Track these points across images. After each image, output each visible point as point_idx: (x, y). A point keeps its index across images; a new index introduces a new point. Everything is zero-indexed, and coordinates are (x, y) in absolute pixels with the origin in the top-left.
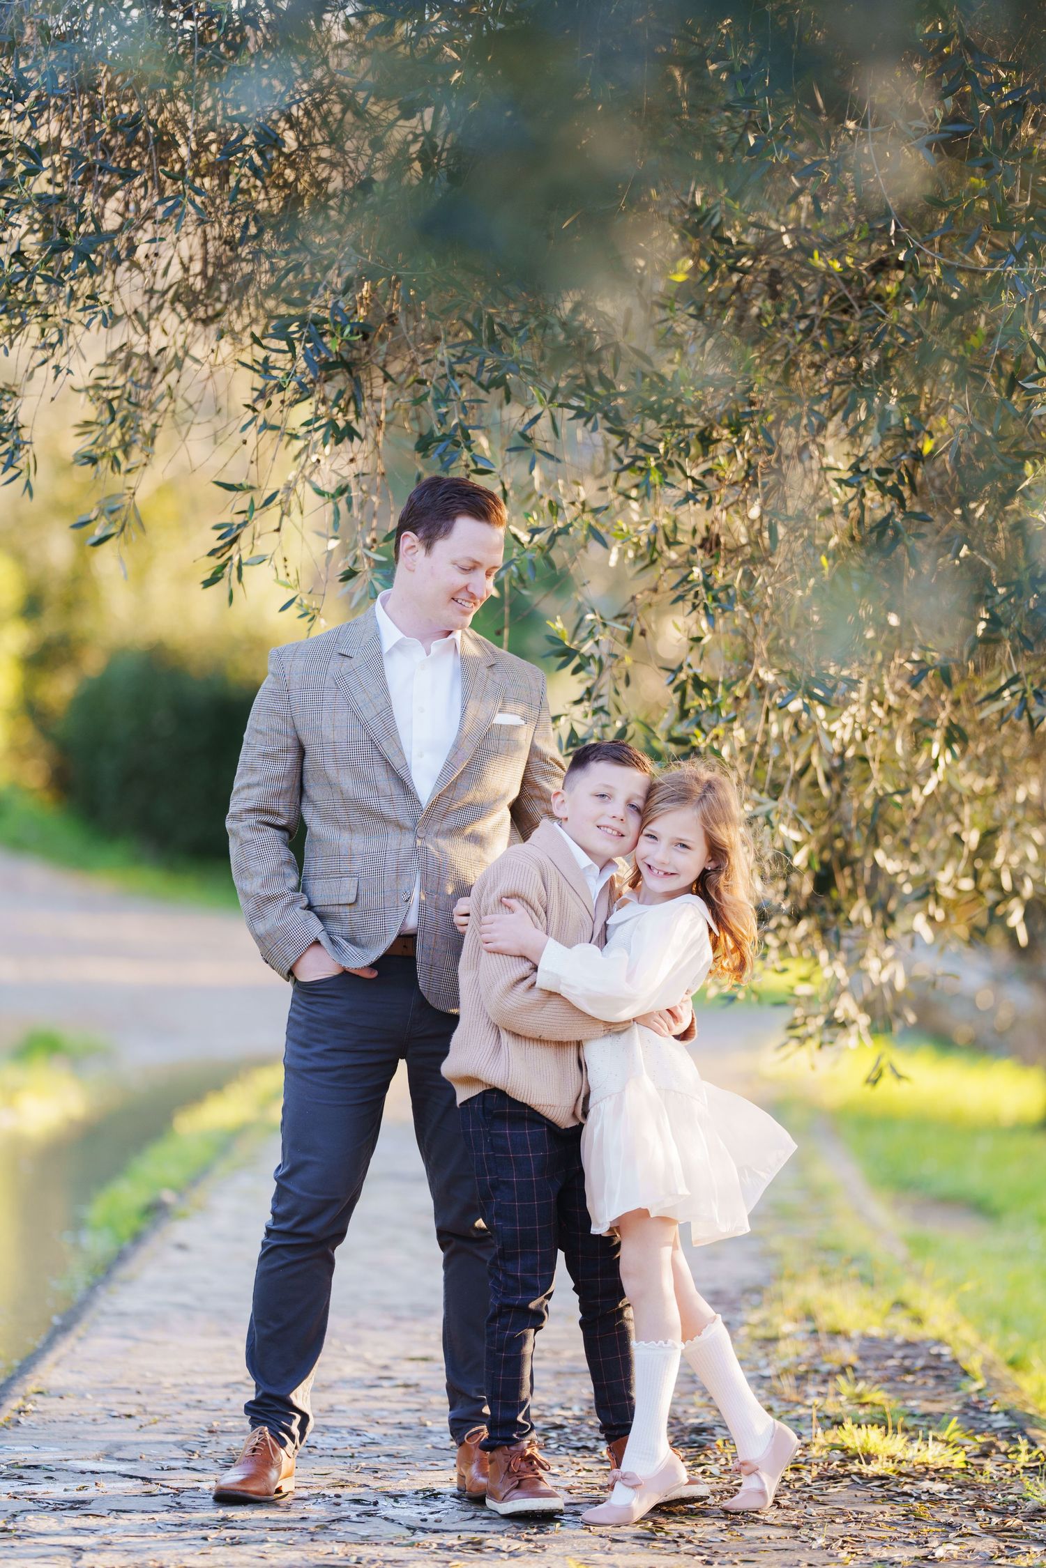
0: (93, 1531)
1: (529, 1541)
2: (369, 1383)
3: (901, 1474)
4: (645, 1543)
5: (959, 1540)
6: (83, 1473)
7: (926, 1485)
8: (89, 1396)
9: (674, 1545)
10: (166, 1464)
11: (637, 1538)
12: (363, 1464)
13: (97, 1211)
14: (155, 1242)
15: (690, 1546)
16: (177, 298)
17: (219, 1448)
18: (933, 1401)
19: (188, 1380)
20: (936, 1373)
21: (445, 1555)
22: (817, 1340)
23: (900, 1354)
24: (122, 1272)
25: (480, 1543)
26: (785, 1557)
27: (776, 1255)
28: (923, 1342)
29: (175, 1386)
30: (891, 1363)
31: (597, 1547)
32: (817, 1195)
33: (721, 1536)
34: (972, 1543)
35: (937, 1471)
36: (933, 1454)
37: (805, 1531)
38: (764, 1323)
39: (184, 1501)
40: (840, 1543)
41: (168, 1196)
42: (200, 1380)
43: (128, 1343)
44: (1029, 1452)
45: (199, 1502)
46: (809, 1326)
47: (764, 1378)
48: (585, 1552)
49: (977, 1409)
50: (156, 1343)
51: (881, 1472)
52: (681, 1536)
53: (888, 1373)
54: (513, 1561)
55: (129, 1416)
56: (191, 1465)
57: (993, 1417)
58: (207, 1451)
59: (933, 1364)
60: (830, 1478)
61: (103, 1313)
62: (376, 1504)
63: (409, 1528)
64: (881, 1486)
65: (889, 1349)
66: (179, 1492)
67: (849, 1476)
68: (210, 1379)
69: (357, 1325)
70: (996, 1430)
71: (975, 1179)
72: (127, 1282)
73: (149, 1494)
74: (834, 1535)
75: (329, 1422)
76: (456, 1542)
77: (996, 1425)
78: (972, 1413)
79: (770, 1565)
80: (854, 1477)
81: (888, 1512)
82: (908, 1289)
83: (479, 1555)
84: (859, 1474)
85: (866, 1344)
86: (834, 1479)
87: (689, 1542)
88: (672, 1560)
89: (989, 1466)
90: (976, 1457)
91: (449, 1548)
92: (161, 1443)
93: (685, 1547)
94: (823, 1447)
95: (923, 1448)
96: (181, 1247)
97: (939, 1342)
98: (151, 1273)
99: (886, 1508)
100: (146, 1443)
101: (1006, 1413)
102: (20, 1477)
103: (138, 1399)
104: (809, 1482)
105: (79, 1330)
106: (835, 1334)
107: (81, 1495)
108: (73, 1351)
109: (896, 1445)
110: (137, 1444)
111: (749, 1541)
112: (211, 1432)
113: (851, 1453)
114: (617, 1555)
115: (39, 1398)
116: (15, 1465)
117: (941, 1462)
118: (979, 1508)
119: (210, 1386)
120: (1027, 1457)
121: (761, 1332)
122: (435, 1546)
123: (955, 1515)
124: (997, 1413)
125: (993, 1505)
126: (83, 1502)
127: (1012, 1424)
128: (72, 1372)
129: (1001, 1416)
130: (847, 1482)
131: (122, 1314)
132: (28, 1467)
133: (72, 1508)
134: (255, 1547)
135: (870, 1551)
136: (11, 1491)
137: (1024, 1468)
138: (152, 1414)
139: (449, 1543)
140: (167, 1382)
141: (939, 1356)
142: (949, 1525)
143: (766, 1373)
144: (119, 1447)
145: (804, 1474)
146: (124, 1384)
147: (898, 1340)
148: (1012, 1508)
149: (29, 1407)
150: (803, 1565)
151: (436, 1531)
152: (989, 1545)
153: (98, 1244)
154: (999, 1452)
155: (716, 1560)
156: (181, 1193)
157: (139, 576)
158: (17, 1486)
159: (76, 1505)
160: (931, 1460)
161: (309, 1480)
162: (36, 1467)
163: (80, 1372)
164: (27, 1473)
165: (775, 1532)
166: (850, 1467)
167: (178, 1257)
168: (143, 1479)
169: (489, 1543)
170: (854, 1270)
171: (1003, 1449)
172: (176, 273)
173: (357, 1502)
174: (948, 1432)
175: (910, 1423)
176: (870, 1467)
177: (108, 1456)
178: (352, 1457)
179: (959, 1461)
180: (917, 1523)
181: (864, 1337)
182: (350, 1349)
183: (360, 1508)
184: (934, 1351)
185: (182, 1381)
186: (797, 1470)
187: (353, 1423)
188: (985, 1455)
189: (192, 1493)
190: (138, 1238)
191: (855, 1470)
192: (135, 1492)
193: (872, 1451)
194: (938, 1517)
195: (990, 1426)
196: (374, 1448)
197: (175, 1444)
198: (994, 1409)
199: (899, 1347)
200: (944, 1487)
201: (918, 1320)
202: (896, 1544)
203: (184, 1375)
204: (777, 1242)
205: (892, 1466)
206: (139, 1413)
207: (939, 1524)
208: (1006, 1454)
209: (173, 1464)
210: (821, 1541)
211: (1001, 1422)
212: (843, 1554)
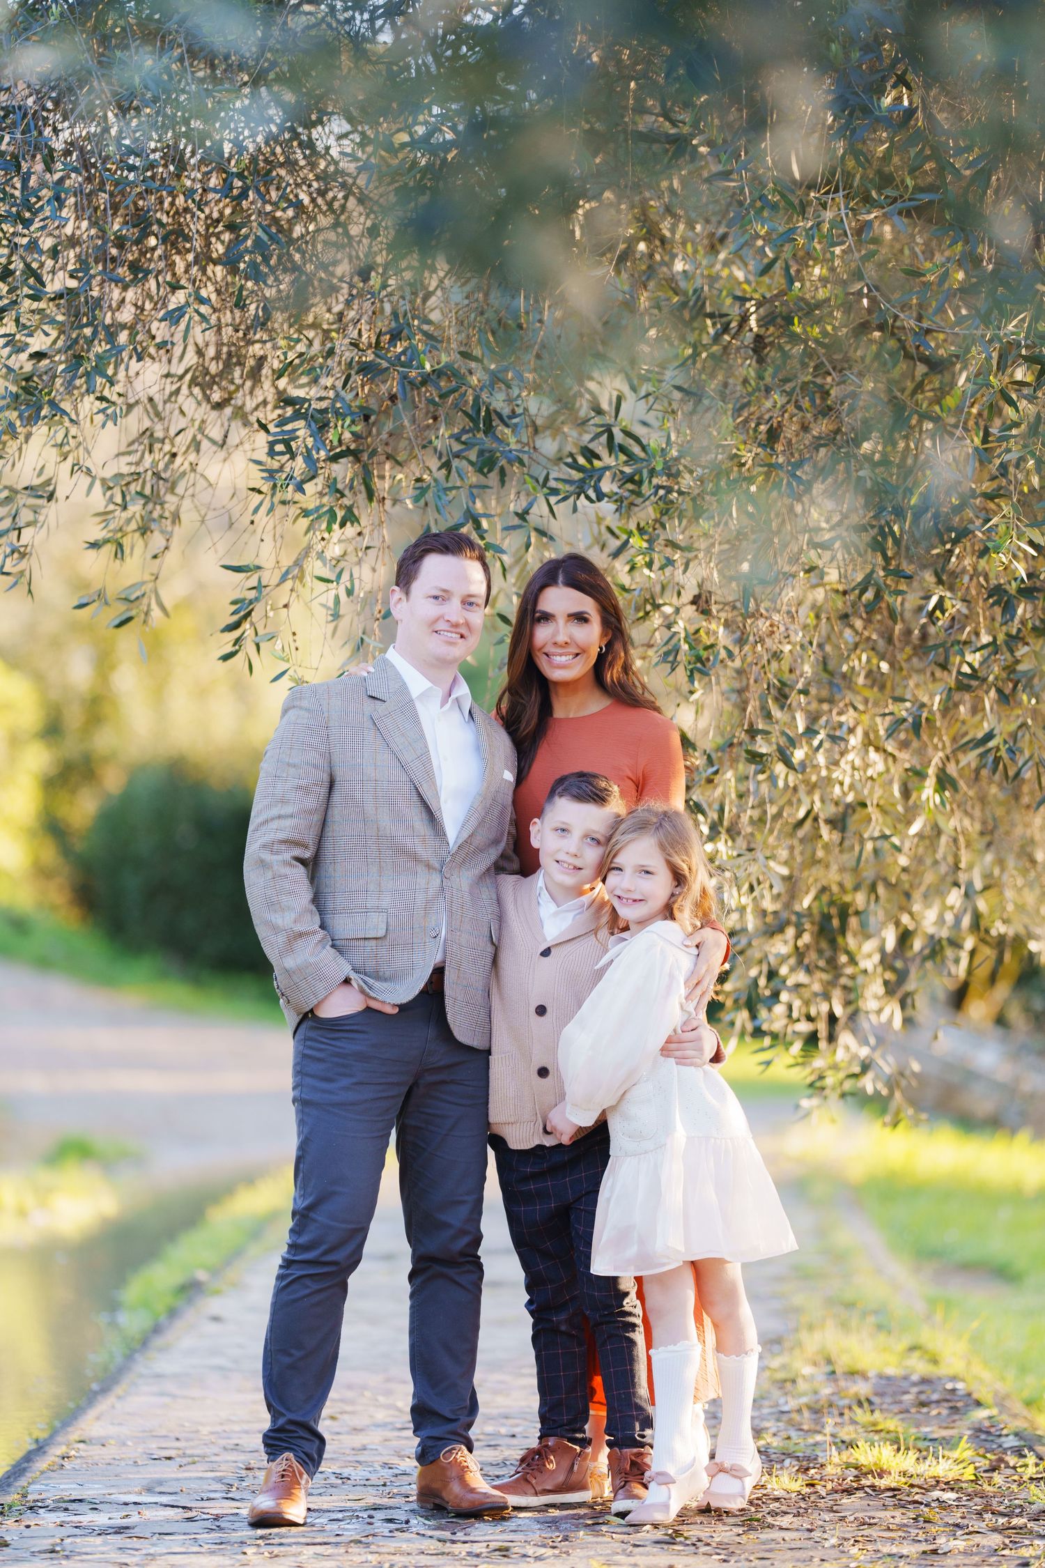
0: (137, 1550)
1: (554, 1547)
2: (399, 1426)
3: (912, 1486)
4: (666, 1547)
5: (966, 1537)
6: (126, 1504)
7: (936, 1494)
8: (130, 1443)
9: (693, 1548)
10: (205, 1496)
11: (657, 1542)
12: (395, 1491)
13: (133, 1291)
14: (190, 1316)
15: (708, 1548)
16: (193, 382)
17: (256, 1482)
18: (947, 1428)
19: (226, 1428)
20: (951, 1404)
21: (475, 1561)
22: (836, 1381)
23: (915, 1390)
24: (158, 1341)
25: (507, 1549)
26: (798, 1554)
27: (797, 1310)
28: (939, 1379)
29: (212, 1433)
30: (906, 1397)
31: (619, 1550)
32: (838, 1257)
33: (738, 1539)
34: (977, 1539)
35: (947, 1483)
36: (943, 1468)
37: (816, 1534)
38: (784, 1367)
39: (223, 1525)
40: (852, 1542)
41: (202, 1275)
42: (237, 1428)
43: (166, 1400)
44: (1037, 1465)
45: (237, 1525)
46: (829, 1369)
47: (783, 1412)
48: (608, 1555)
49: (988, 1433)
50: (193, 1399)
51: (893, 1485)
52: (699, 1540)
53: (903, 1406)
54: (539, 1564)
55: (169, 1458)
56: (230, 1495)
57: (1003, 1439)
58: (244, 1484)
59: (948, 1397)
60: (843, 1491)
61: (141, 1376)
62: (407, 1522)
63: (440, 1541)
64: (894, 1496)
65: (905, 1384)
66: (217, 1518)
67: (863, 1488)
68: (246, 1427)
69: (388, 1380)
70: (1006, 1449)
71: (997, 1246)
72: (161, 1350)
73: (190, 1519)
74: (847, 1536)
75: (361, 1458)
76: (484, 1550)
77: (1005, 1446)
78: (983, 1436)
79: (784, 1561)
80: (867, 1490)
81: (899, 1517)
82: (927, 1336)
83: (506, 1560)
84: (873, 1487)
85: (883, 1382)
86: (849, 1492)
87: (708, 1544)
88: (691, 1560)
89: (998, 1478)
90: (985, 1471)
91: (478, 1556)
92: (201, 1478)
93: (704, 1549)
94: (837, 1465)
95: (934, 1462)
96: (216, 1319)
97: (954, 1379)
98: (187, 1342)
99: (898, 1513)
100: (186, 1479)
101: (1016, 1434)
102: (66, 1509)
103: (177, 1444)
104: (824, 1494)
105: (118, 1390)
106: (852, 1374)
107: (125, 1522)
108: (113, 1407)
109: (908, 1462)
110: (178, 1479)
111: (764, 1543)
112: (248, 1469)
113: (864, 1470)
114: (638, 1557)
115: (81, 1446)
116: (62, 1500)
117: (951, 1476)
118: (986, 1511)
119: (247, 1432)
120: (1034, 1470)
121: (781, 1375)
122: (464, 1553)
123: (963, 1518)
124: (1007, 1435)
125: (1001, 1509)
126: (127, 1528)
127: (1022, 1443)
128: (112, 1424)
129: (1011, 1437)
130: (860, 1494)
131: (159, 1376)
132: (74, 1501)
133: (116, 1533)
134: (293, 1559)
135: (880, 1547)
136: (58, 1521)
137: (1031, 1479)
138: (190, 1456)
139: (478, 1551)
140: (205, 1430)
141: (954, 1391)
142: (957, 1525)
143: (786, 1408)
144: (160, 1482)
145: (819, 1487)
146: (164, 1433)
147: (915, 1378)
148: (1018, 1511)
149: (73, 1453)
150: (816, 1560)
151: (465, 1542)
152: (996, 1540)
153: (132, 1322)
154: (1007, 1466)
155: (733, 1560)
156: (215, 1272)
157: (158, 693)
158: (62, 1516)
159: (120, 1530)
160: (941, 1474)
161: (343, 1504)
162: (80, 1501)
163: (120, 1424)
164: (71, 1506)
165: (787, 1535)
166: (864, 1482)
167: (213, 1328)
168: (184, 1508)
169: (516, 1550)
170: (871, 1319)
171: (1011, 1464)
172: (191, 358)
173: (390, 1521)
174: (959, 1450)
175: (921, 1444)
176: (883, 1481)
177: (149, 1490)
178: (384, 1485)
179: (969, 1474)
180: (926, 1525)
181: (881, 1376)
182: (381, 1399)
183: (392, 1526)
184: (949, 1386)
185: (219, 1429)
186: (813, 1485)
187: (386, 1459)
188: (993, 1469)
189: (232, 1518)
190: (173, 1313)
191: (868, 1483)
192: (176, 1518)
193: (885, 1467)
194: (946, 1519)
195: (1000, 1446)
196: (405, 1477)
197: (213, 1479)
198: (1005, 1432)
199: (915, 1384)
200: (953, 1495)
201: (935, 1362)
202: (905, 1542)
203: (221, 1424)
204: (798, 1299)
205: (904, 1480)
206: (179, 1456)
207: (947, 1524)
208: (1014, 1468)
209: (212, 1495)
210: (834, 1541)
211: (1011, 1442)
212: (854, 1551)
